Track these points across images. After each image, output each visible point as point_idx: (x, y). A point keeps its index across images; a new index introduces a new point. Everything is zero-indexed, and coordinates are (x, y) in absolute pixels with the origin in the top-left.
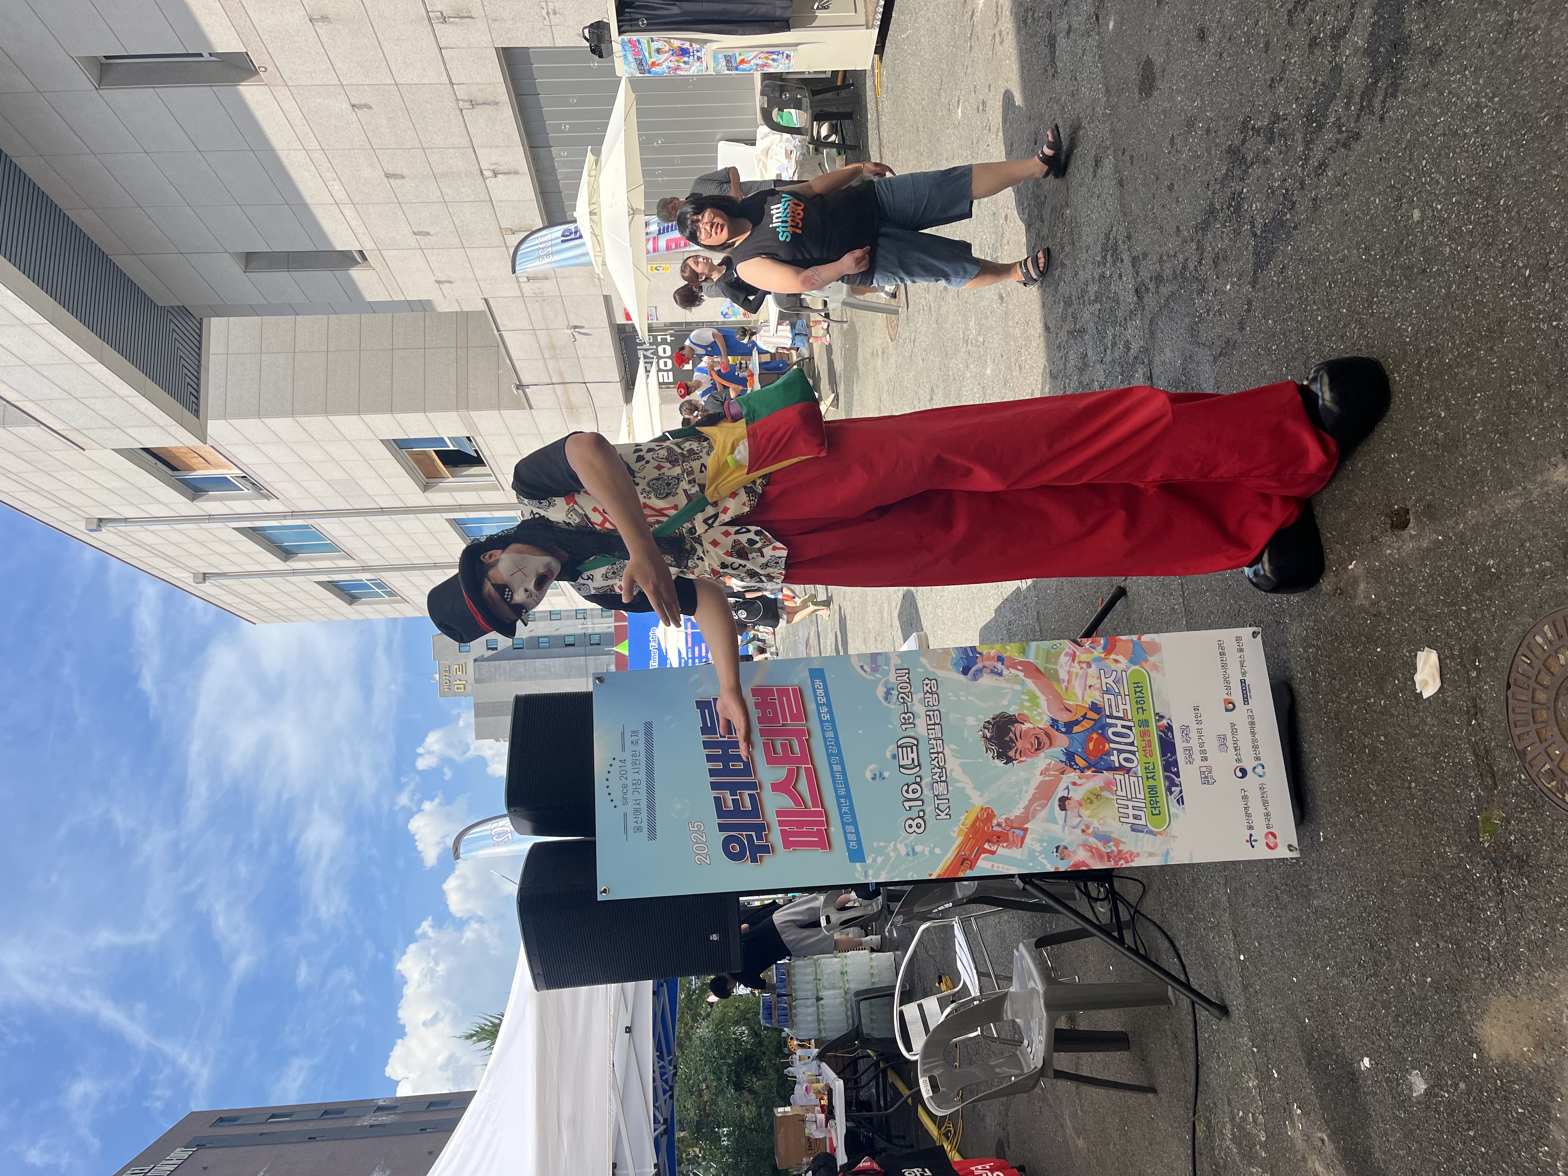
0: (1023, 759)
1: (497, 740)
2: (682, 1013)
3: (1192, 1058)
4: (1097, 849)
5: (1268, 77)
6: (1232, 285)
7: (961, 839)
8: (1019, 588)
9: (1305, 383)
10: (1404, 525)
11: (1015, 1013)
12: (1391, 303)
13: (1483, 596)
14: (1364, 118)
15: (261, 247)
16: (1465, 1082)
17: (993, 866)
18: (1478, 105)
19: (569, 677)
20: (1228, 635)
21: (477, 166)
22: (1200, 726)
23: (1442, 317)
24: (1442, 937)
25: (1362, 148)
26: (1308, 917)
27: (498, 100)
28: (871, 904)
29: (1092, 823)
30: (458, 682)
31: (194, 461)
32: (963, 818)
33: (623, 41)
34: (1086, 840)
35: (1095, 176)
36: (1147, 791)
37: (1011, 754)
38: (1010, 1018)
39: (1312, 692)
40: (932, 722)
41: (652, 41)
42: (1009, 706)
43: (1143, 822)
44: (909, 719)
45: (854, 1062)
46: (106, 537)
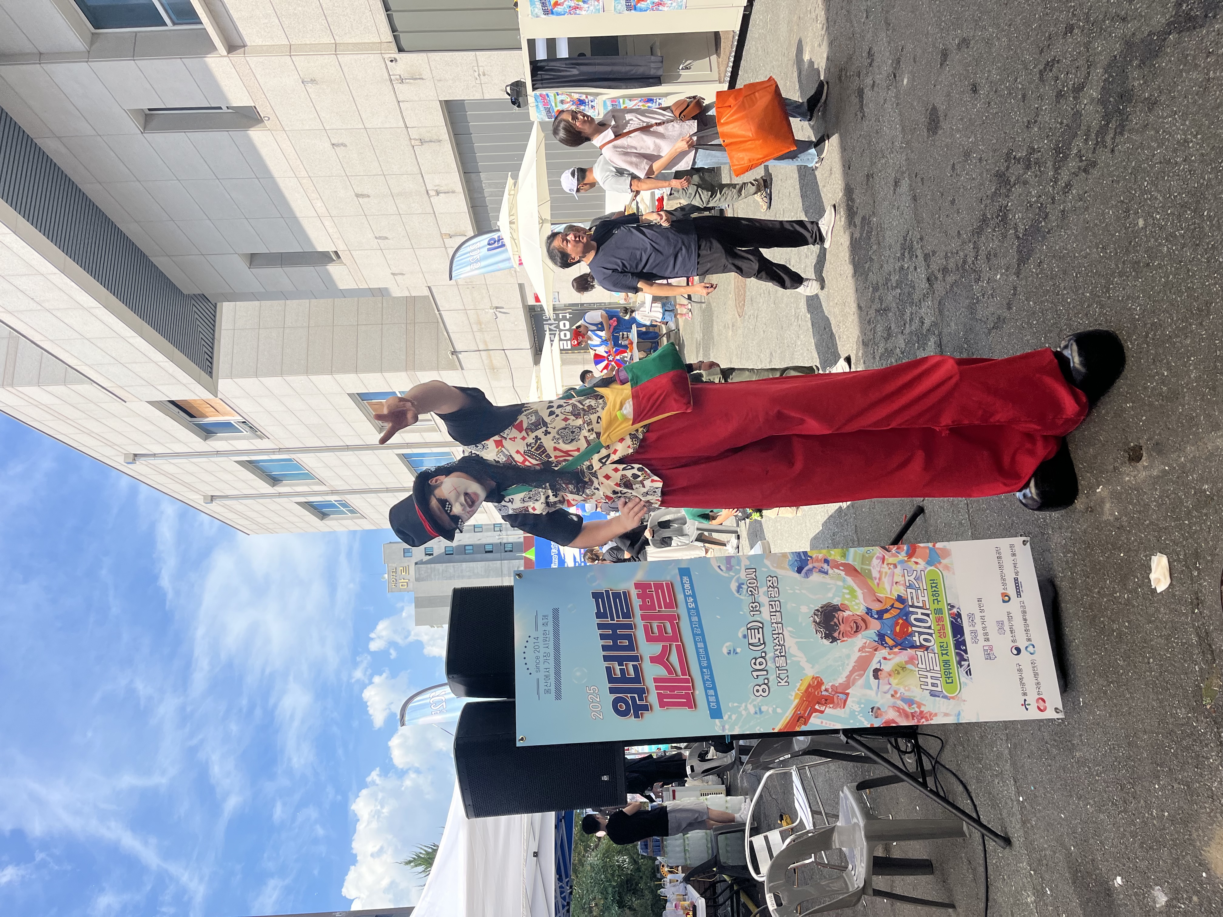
0: (845, 639)
1: (432, 626)
2: (577, 844)
3: (983, 879)
4: (904, 710)
5: (1025, 120)
6: (1001, 275)
7: (797, 701)
8: (840, 507)
9: (1059, 349)
10: (1139, 458)
11: (842, 843)
12: (1124, 289)
13: (1201, 513)
14: (1099, 151)
15: (261, 249)
16: (1197, 895)
17: (822, 723)
18: (1186, 141)
19: (488, 577)
20: (1004, 543)
21: (424, 187)
22: (983, 614)
23: (1163, 300)
24: (1176, 780)
25: (1098, 172)
26: (1072, 766)
27: (441, 139)
28: (726, 757)
29: (900, 689)
30: (402, 581)
31: (207, 410)
32: (798, 685)
33: (536, 95)
34: (895, 703)
35: (894, 193)
36: (942, 664)
37: (836, 635)
38: (838, 847)
39: (1070, 588)
40: (774, 610)
41: (558, 95)
42: (833, 598)
43: (939, 689)
44: (756, 608)
45: (713, 885)
46: (140, 469)
